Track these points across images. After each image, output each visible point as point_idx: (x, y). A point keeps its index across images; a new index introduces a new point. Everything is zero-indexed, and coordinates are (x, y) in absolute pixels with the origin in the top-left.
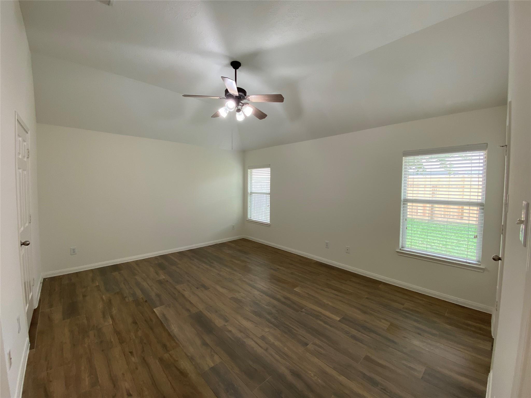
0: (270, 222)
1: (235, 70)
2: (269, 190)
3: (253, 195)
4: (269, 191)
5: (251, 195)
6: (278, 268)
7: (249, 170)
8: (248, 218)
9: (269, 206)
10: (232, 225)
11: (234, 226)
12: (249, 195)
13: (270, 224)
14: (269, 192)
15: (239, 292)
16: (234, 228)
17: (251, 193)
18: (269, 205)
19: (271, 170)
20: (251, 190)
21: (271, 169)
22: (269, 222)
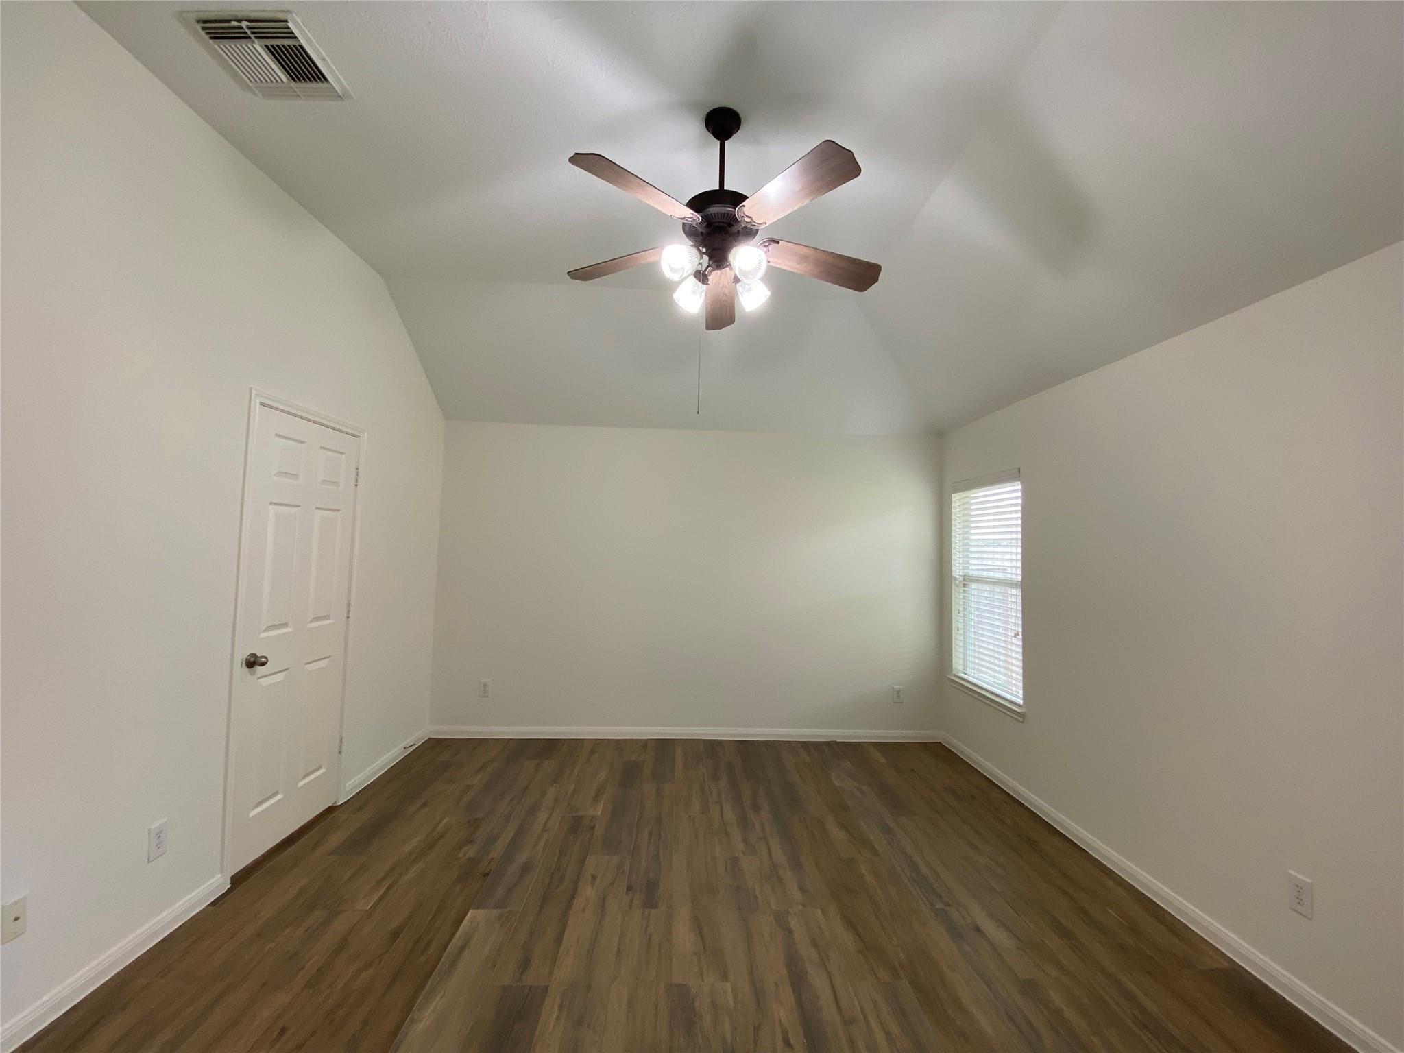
0: (1024, 699)
1: (719, 142)
2: (1019, 572)
3: (974, 586)
4: (1017, 574)
5: (964, 585)
6: (978, 930)
7: (956, 497)
8: (954, 673)
9: (1020, 637)
10: (893, 688)
11: (898, 692)
12: (957, 586)
13: (1023, 710)
14: (1019, 578)
15: (724, 977)
16: (898, 697)
17: (967, 580)
18: (1020, 630)
19: (1024, 491)
20: (968, 568)
21: (1022, 484)
22: (1021, 702)
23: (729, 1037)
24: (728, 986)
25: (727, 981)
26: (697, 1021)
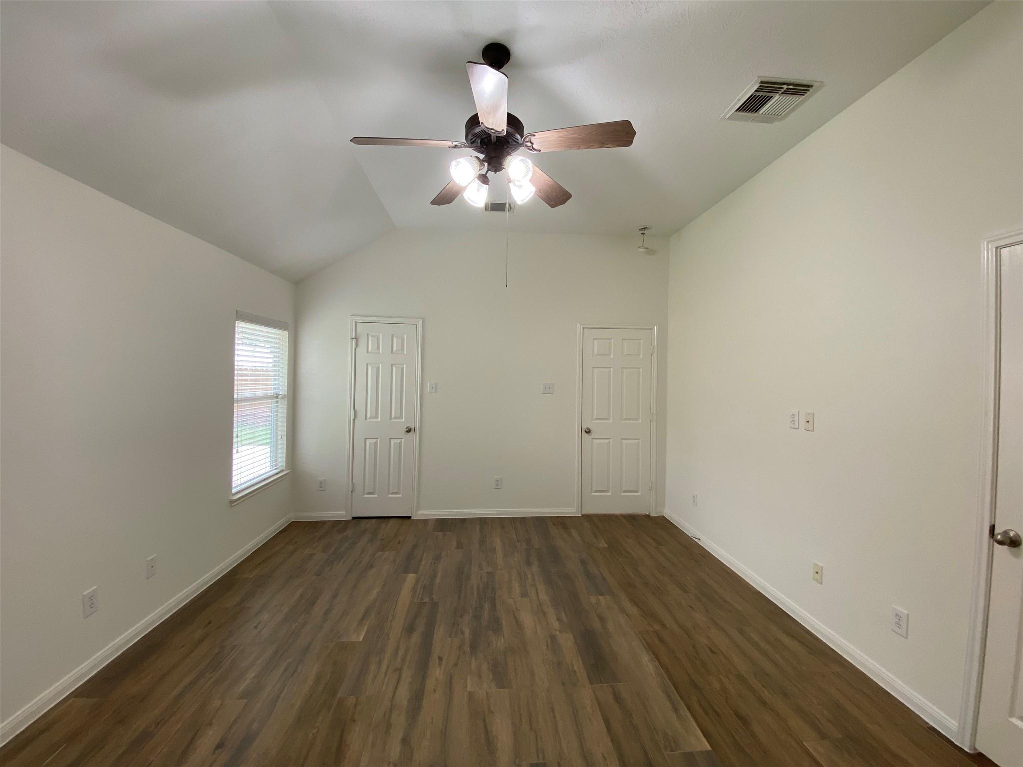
23: (473, 659)
24: (469, 688)
25: (469, 692)
26: (490, 667)
